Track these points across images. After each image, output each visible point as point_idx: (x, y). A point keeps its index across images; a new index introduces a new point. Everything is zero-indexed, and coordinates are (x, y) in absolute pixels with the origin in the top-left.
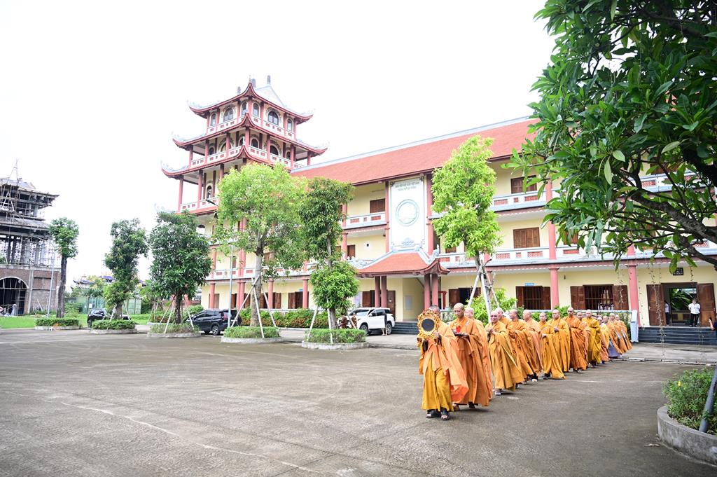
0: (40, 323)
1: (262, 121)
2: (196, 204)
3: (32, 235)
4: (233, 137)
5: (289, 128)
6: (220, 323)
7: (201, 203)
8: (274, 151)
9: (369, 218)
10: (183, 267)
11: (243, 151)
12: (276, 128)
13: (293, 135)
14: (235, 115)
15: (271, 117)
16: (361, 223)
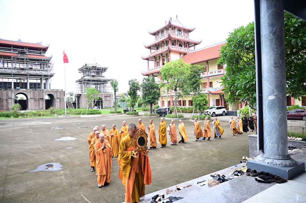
0: (111, 113)
1: (175, 34)
2: (154, 69)
3: (102, 82)
4: (165, 42)
5: (186, 35)
6: (165, 112)
7: (155, 69)
8: (180, 45)
9: (217, 72)
10: (152, 95)
11: (169, 48)
12: (181, 36)
13: (188, 38)
14: (165, 34)
15: (178, 32)
16: (214, 74)
